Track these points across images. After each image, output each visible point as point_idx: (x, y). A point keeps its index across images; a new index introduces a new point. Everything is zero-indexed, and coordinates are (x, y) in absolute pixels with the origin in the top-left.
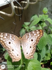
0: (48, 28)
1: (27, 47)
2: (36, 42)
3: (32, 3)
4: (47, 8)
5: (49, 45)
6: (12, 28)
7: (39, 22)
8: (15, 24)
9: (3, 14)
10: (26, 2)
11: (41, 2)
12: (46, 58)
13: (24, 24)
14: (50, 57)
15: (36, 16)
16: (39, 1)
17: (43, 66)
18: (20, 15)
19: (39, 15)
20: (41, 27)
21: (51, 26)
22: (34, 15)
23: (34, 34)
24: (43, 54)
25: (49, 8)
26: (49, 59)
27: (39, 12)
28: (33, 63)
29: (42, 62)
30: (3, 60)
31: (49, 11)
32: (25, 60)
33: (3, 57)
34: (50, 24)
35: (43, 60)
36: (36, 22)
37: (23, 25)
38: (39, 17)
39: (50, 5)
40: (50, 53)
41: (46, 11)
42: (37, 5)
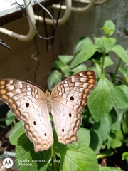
0: (117, 69)
2: (81, 102)
3: (79, 9)
4: (115, 22)
6: (28, 69)
7: (93, 54)
8: (36, 59)
9: (7, 35)
10: (64, 7)
11: (99, 7)
12: (111, 143)
13: (58, 59)
14: (122, 141)
15: (87, 41)
16: (95, 5)
17: (104, 161)
18: (48, 39)
19: (95, 38)
21: (123, 65)
22: (82, 38)
23: (74, 83)
24: (103, 132)
25: (119, 22)
26: (119, 144)
27: (96, 31)
28: (79, 154)
29: (102, 151)
31: (119, 29)
32: (60, 148)
34: (121, 60)
35: (104, 147)
36: (86, 54)
37: (57, 62)
38: (94, 44)
39: (123, 15)
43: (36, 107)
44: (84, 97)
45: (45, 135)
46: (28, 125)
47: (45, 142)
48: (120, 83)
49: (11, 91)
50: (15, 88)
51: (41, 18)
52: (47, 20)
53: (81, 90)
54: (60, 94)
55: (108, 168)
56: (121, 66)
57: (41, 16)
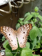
0: (39, 23)
1: (21, 38)
2: (27, 34)
4: (38, 7)
5: (39, 36)
6: (9, 23)
7: (31, 18)
8: (12, 19)
10: (21, 2)
12: (37, 47)
14: (40, 46)
15: (29, 13)
16: (31, 1)
17: (34, 53)
19: (31, 12)
20: (33, 22)
21: (41, 21)
22: (27, 12)
23: (25, 27)
24: (34, 44)
25: (39, 7)
26: (39, 47)
27: (32, 10)
28: (26, 51)
29: (34, 50)
30: (2, 49)
31: (39, 9)
32: (20, 49)
33: (2, 46)
34: (40, 19)
35: (34, 48)
37: (19, 20)
38: (31, 14)
39: (40, 5)
40: (40, 42)
41: (37, 10)
42: (30, 5)
43: (12, 35)
44: (28, 32)
45: (15, 45)
46: (10, 41)
47: (15, 47)
48: (40, 27)
49: (4, 30)
50: (6, 29)
51: (13, 6)
52: (15, 6)
53: (27, 30)
54: (20, 31)
55: (36, 55)
56: (40, 21)
57: (13, 5)
